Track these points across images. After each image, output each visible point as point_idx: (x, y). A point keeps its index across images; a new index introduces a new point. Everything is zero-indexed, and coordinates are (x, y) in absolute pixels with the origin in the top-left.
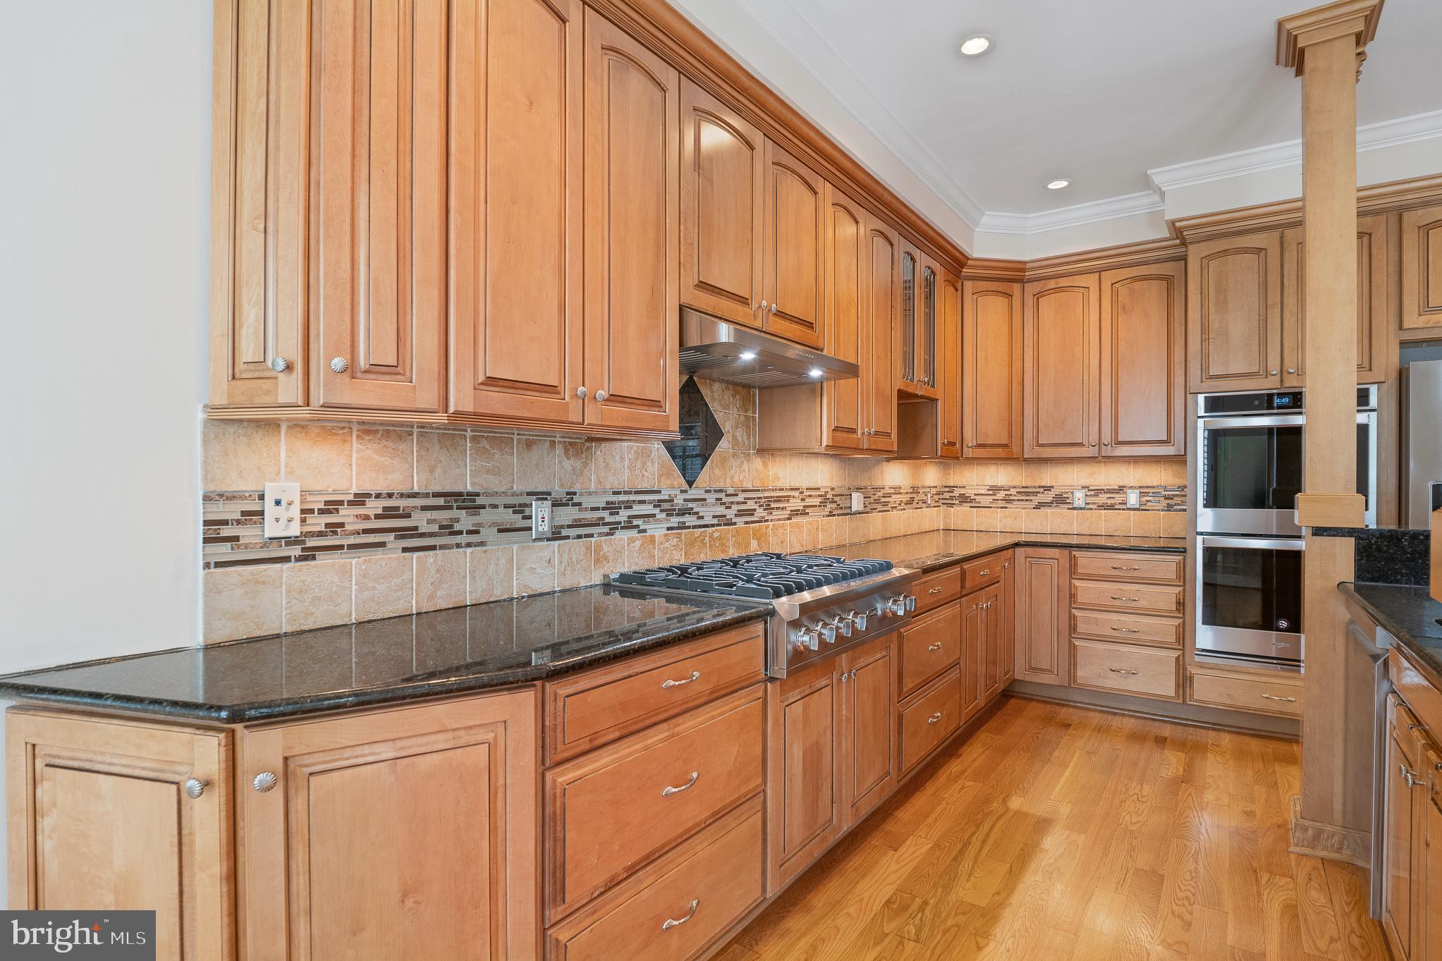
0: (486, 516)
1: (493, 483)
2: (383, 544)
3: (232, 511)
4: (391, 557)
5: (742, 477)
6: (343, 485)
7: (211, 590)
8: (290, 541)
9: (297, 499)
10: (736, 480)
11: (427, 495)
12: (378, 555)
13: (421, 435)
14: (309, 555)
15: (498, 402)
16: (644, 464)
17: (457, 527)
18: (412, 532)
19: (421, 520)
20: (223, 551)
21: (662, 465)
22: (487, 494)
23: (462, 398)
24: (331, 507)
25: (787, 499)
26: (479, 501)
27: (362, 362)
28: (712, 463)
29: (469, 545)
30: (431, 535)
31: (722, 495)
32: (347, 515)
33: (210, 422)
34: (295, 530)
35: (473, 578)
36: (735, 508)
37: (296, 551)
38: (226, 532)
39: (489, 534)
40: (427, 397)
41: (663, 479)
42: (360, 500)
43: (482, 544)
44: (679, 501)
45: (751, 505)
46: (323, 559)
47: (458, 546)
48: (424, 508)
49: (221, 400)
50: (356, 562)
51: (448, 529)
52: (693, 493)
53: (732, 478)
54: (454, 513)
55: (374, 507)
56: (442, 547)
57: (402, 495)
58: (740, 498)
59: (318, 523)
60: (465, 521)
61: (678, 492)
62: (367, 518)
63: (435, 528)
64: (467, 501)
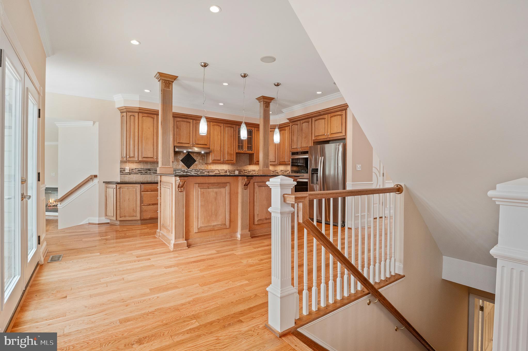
0: (151, 171)
1: (152, 168)
2: (138, 174)
3: (122, 170)
4: (139, 175)
5: (201, 167)
6: (134, 168)
7: (121, 177)
8: (128, 173)
9: (129, 169)
10: (200, 168)
11: (144, 169)
12: (137, 175)
13: (143, 162)
14: (130, 174)
15: (145, 159)
16: (178, 166)
17: (148, 172)
18: (142, 173)
19: (143, 172)
20: (122, 173)
21: (182, 166)
22: (151, 169)
23: (140, 159)
24: (132, 170)
25: (214, 171)
26: (150, 170)
27: (131, 156)
28: (194, 165)
29: (149, 174)
30: (144, 173)
31: (196, 170)
32: (134, 171)
33: (120, 162)
34: (128, 172)
35: (150, 178)
36: (199, 172)
37: (129, 174)
38: (122, 171)
39: (152, 173)
40: (137, 159)
41: (182, 167)
42: (136, 169)
43: (151, 174)
44: (186, 171)
45: (204, 172)
46: (131, 175)
47: (147, 174)
48: (143, 170)
49: (121, 160)
50: (135, 175)
51: (146, 172)
52: (189, 170)
53: (199, 168)
54: (147, 171)
55: (137, 170)
56: (145, 174)
57: (140, 169)
58: (201, 171)
59: (131, 171)
60: (149, 172)
61: (186, 169)
62: (136, 171)
63: (144, 172)
64: (149, 170)
